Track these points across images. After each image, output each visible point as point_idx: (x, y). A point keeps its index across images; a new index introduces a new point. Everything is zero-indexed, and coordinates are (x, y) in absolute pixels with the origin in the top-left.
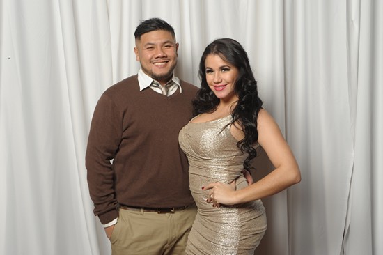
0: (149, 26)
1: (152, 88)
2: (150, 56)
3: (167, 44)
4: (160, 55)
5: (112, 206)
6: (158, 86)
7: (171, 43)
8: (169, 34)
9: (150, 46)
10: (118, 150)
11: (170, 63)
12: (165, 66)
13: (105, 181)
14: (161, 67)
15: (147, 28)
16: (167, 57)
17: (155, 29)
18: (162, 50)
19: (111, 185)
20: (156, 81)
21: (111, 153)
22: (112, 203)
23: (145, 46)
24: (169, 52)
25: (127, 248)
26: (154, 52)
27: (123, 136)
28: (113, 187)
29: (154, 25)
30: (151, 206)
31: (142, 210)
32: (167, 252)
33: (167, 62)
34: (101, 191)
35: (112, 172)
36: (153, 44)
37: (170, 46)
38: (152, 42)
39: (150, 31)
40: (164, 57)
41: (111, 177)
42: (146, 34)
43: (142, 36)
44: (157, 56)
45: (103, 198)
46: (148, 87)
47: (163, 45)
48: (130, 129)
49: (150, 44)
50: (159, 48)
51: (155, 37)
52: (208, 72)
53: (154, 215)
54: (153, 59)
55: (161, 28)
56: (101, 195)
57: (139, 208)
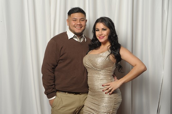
0: (75, 10)
1: (74, 38)
2: (74, 24)
3: (82, 19)
4: (79, 24)
5: (54, 90)
6: (76, 38)
7: (84, 19)
8: (83, 15)
9: (74, 19)
10: (57, 65)
11: (83, 28)
12: (80, 29)
13: (51, 78)
14: (79, 29)
15: (74, 11)
16: (81, 25)
17: (77, 12)
18: (80, 21)
19: (53, 81)
20: (75, 35)
21: (54, 66)
22: (53, 89)
23: (72, 19)
24: (83, 23)
25: (59, 109)
26: (76, 22)
27: (60, 59)
28: (54, 82)
29: (77, 10)
30: (71, 91)
31: (67, 93)
32: (77, 113)
33: (81, 27)
34: (49, 83)
35: (54, 75)
36: (76, 19)
37: (83, 21)
38: (76, 18)
39: (75, 13)
40: (80, 25)
41: (54, 77)
42: (73, 14)
43: (71, 15)
44: (77, 24)
45: (50, 86)
46: (72, 38)
47: (80, 20)
48: (63, 56)
49: (75, 18)
50: (78, 20)
51: (77, 15)
52: (97, 30)
53: (72, 95)
54: (75, 25)
55: (80, 12)
56: (49, 85)
57: (65, 92)
